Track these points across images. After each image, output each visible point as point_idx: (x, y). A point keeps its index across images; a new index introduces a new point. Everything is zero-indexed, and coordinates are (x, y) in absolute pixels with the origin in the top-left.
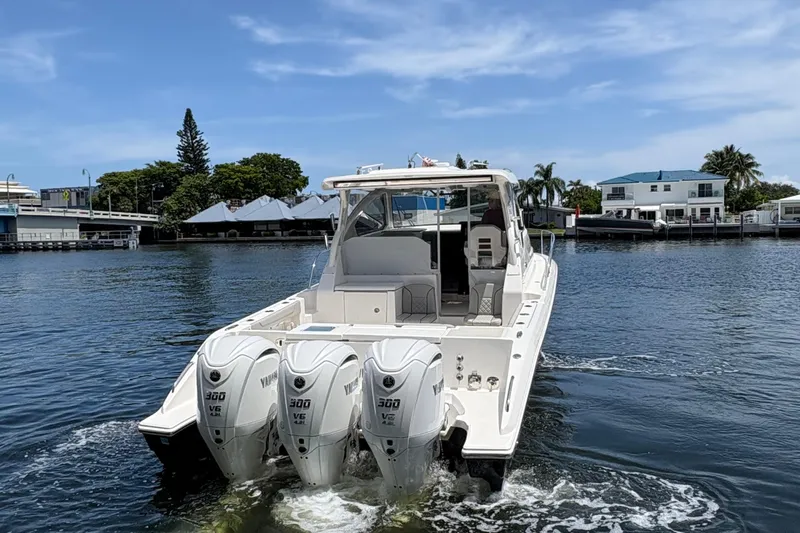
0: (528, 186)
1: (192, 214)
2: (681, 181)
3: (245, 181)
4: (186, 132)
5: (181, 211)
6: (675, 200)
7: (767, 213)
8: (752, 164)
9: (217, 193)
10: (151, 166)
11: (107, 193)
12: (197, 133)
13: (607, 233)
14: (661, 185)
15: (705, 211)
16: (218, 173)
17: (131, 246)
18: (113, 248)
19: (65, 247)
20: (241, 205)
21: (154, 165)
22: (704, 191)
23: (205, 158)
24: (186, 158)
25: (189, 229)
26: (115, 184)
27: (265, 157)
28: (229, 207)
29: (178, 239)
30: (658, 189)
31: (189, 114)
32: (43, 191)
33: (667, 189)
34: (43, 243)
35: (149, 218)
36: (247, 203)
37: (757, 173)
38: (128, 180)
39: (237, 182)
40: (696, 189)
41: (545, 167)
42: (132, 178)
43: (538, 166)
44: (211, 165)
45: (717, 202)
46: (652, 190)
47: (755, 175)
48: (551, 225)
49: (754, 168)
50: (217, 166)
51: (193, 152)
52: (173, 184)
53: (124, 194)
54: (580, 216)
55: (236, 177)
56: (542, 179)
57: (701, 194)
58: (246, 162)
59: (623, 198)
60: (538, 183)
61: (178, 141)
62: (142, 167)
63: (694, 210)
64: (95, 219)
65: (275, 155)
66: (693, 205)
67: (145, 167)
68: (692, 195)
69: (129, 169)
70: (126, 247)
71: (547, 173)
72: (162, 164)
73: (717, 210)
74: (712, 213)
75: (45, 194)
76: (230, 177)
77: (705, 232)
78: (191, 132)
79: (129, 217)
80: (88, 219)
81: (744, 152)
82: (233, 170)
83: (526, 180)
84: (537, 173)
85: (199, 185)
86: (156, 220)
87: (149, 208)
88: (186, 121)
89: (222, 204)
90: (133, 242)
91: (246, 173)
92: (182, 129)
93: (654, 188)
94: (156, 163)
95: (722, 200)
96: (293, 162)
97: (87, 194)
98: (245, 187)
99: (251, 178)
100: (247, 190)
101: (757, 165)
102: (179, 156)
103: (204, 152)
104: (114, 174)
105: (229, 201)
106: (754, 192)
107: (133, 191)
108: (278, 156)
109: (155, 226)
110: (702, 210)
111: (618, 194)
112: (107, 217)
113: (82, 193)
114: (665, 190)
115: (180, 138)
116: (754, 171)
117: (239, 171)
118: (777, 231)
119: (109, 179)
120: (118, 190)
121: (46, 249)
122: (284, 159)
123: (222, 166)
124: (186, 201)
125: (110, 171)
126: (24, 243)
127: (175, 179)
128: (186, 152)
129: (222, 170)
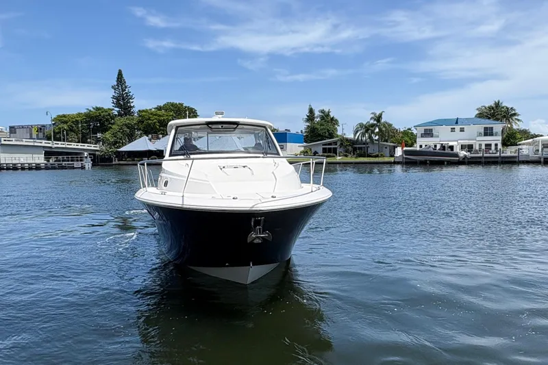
0: (366, 127)
1: (124, 144)
2: (472, 125)
3: (160, 121)
4: (118, 86)
5: (116, 143)
6: (468, 138)
7: (531, 147)
8: (515, 114)
9: (140, 129)
10: (90, 111)
11: (60, 129)
12: (126, 87)
13: (427, 160)
14: (457, 128)
15: (488, 146)
16: (140, 116)
17: (87, 167)
18: (74, 168)
19: (38, 167)
20: (159, 139)
21: (92, 110)
22: (488, 132)
23: (132, 105)
24: (118, 105)
25: (120, 156)
26: (66, 122)
27: (173, 105)
28: (150, 140)
29: (114, 163)
30: (456, 130)
31: (120, 74)
32: (11, 127)
33: (462, 130)
34: (22, 164)
35: (92, 147)
36: (163, 137)
37: (518, 120)
38: (74, 120)
39: (155, 123)
40: (483, 131)
41: (378, 114)
42: (77, 119)
43: (372, 113)
44: (135, 110)
45: (496, 140)
46: (452, 131)
47: (517, 122)
48: (382, 155)
49: (516, 117)
50: (139, 111)
51: (123, 101)
52: (106, 123)
53: (71, 130)
54: (405, 149)
55: (154, 120)
56: (375, 122)
57: (486, 134)
58: (159, 108)
59: (432, 136)
60: (373, 125)
61: (112, 93)
62: (84, 111)
63: (480, 145)
64: (56, 148)
65: (180, 104)
66: (479, 142)
67: (86, 111)
68: (480, 134)
69: (75, 113)
70: (83, 168)
71: (379, 118)
72: (98, 109)
73: (496, 145)
74: (493, 147)
75: (13, 130)
76: (149, 119)
77: (493, 160)
78: (122, 86)
79: (80, 146)
80: (51, 147)
81: (510, 106)
82: (152, 114)
83: (365, 123)
84: (371, 118)
85: (129, 124)
86: (98, 149)
87: (89, 140)
88: (118, 79)
89: (145, 138)
90: (88, 164)
91: (160, 116)
92: (116, 83)
93: (453, 130)
94: (94, 108)
95: (500, 138)
96: (192, 109)
97: (44, 129)
98: (160, 127)
99: (164, 120)
100: (162, 128)
101: (519, 115)
102: (113, 103)
103: (131, 101)
104: (64, 116)
105: (150, 136)
106: (515, 133)
107: (78, 128)
108: (182, 105)
109: (97, 153)
110: (486, 145)
111: (428, 133)
112: (64, 146)
113: (41, 129)
114: (461, 131)
115: (113, 91)
116: (516, 119)
117: (155, 115)
118: (542, 160)
119: (61, 119)
120: (67, 127)
121: (23, 169)
122: (186, 107)
123: (143, 111)
124: (120, 135)
125: (61, 114)
126: (7, 164)
127: (107, 120)
128: (118, 100)
129: (144, 113)
